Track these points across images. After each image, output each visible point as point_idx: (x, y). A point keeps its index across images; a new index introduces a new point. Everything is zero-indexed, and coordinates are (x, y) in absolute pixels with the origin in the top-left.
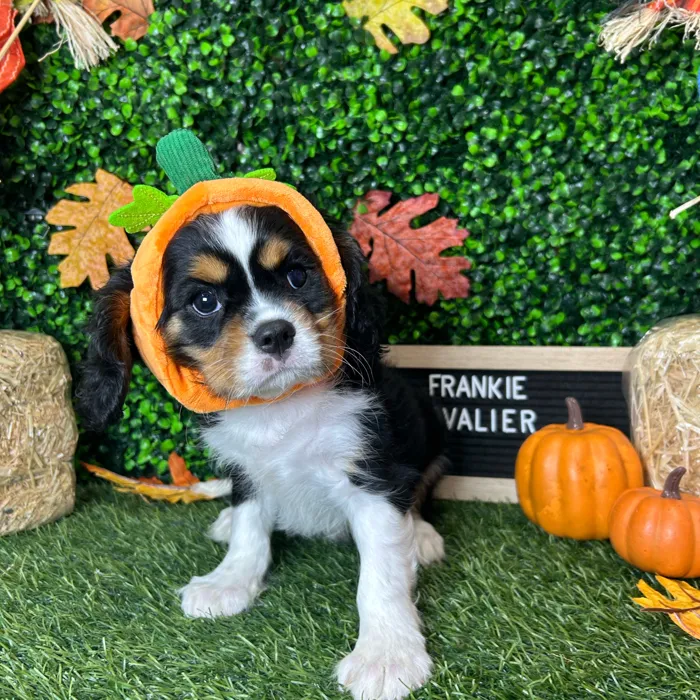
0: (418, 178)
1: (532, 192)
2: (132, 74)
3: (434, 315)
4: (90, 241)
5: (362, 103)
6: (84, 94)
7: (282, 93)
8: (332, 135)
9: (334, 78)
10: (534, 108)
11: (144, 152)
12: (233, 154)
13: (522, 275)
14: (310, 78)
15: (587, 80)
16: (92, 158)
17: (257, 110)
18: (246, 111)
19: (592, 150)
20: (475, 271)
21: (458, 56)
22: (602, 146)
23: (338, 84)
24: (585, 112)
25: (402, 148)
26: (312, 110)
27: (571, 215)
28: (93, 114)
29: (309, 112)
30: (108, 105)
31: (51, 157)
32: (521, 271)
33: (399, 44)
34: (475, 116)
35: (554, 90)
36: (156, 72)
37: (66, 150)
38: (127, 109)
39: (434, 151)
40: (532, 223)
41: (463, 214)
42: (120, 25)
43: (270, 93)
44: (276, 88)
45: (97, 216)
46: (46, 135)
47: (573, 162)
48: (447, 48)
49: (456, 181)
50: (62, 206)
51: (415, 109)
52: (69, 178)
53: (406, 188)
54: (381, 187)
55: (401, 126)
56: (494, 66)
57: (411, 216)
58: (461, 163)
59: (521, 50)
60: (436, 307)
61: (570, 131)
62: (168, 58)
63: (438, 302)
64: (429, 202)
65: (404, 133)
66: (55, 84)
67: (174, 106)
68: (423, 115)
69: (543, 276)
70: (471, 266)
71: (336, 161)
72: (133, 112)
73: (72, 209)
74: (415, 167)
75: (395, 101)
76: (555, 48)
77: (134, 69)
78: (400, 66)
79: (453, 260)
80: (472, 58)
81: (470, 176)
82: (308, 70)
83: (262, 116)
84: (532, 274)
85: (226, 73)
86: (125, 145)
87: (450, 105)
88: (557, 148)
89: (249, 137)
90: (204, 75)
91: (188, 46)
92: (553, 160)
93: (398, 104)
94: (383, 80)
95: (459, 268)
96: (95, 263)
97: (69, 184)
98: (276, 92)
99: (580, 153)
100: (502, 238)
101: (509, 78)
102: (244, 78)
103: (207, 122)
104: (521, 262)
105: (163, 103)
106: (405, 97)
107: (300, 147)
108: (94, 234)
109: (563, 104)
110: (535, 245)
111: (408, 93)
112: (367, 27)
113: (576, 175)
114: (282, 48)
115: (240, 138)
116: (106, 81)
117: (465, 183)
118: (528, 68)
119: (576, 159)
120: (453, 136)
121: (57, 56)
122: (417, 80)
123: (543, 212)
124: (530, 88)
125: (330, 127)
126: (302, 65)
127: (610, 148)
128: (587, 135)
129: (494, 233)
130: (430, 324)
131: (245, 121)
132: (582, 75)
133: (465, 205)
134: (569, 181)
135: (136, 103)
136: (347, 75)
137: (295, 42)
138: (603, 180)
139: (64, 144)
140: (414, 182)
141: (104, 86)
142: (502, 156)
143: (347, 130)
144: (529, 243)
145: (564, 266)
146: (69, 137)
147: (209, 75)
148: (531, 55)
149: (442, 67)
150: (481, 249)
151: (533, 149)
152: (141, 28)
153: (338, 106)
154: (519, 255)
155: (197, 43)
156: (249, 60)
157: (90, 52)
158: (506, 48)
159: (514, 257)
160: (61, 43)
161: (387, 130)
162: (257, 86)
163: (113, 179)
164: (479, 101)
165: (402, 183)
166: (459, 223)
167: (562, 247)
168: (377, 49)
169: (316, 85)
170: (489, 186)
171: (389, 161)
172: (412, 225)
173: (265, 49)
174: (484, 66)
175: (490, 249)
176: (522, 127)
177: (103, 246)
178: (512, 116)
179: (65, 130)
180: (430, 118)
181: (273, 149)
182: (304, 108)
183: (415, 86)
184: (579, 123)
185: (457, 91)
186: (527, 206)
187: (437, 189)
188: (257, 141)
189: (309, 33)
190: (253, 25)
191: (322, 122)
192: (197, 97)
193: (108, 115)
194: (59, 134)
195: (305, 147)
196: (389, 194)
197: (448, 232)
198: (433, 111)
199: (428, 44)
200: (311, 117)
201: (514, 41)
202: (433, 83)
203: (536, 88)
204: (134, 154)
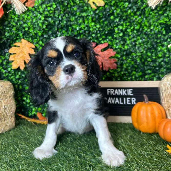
0: (103, 39)
1: (132, 42)
2: (31, 15)
3: (108, 73)
4: (20, 57)
5: (88, 21)
6: (19, 20)
7: (68, 19)
8: (81, 29)
9: (81, 15)
10: (131, 21)
11: (33, 34)
12: (56, 34)
13: (130, 63)
14: (75, 15)
15: (144, 14)
16: (21, 36)
17: (62, 23)
18: (59, 24)
19: (146, 31)
20: (118, 62)
21: (112, 9)
22: (149, 30)
23: (82, 17)
24: (144, 22)
25: (98, 32)
26: (76, 23)
27: (142, 47)
28: (21, 25)
29: (75, 24)
30: (24, 23)
31: (10, 36)
32: (130, 62)
33: (97, 6)
34: (117, 24)
35: (136, 17)
36: (37, 15)
37: (14, 34)
38: (29, 24)
39: (106, 32)
40: (132, 50)
41: (114, 48)
42: (28, 4)
43: (65, 19)
44: (67, 18)
45: (22, 51)
46: (9, 31)
47: (142, 34)
48: (109, 7)
49: (112, 40)
50: (13, 48)
51: (101, 22)
52: (15, 41)
53: (100, 42)
54: (94, 42)
55: (98, 26)
56: (121, 11)
57: (101, 49)
58: (113, 35)
59: (127, 7)
60: (108, 71)
61: (141, 26)
62: (40, 11)
63: (109, 70)
64: (106, 45)
65: (99, 28)
66: (11, 18)
67: (41, 23)
68: (103, 24)
69: (135, 63)
70: (117, 61)
71: (82, 35)
72: (31, 24)
73: (15, 49)
74: (102, 37)
75: (96, 20)
76: (136, 6)
77: (31, 14)
78: (97, 12)
79: (112, 59)
80: (115, 9)
81: (116, 39)
82: (75, 13)
83: (63, 25)
84: (133, 62)
85: (54, 14)
86: (29, 33)
87: (110, 21)
88: (138, 31)
89: (60, 30)
90: (49, 15)
91: (45, 8)
92: (137, 34)
93: (97, 21)
94: (93, 15)
95: (114, 61)
96: (21, 62)
97: (15, 43)
98: (67, 19)
99: (143, 32)
100: (125, 53)
101: (125, 14)
102: (59, 16)
103: (49, 27)
104: (130, 59)
105: (38, 22)
106: (99, 19)
107: (73, 32)
108: (21, 55)
109: (138, 20)
110: (133, 55)
111: (100, 18)
112: (89, 2)
113: (143, 37)
114: (68, 8)
115: (58, 30)
116: (24, 17)
117: (115, 40)
118: (129, 11)
119: (143, 34)
120: (111, 29)
121: (12, 12)
122: (101, 15)
123: (135, 47)
124: (130, 16)
125: (80, 27)
126: (73, 12)
127: (151, 30)
128: (145, 28)
129: (122, 52)
130: (107, 76)
131: (59, 26)
132: (143, 13)
133: (115, 45)
134: (141, 39)
135: (32, 22)
136: (84, 14)
137: (71, 7)
138: (149, 38)
139: (14, 33)
140: (102, 40)
141: (23, 18)
142: (124, 33)
143: (84, 28)
144: (132, 55)
145: (141, 60)
146: (15, 31)
147: (50, 15)
148: (130, 8)
149: (108, 12)
150: (119, 56)
151: (132, 31)
152: (33, 4)
153: (82, 22)
154: (129, 58)
155: (47, 7)
156: (60, 11)
157: (20, 10)
158: (124, 7)
159: (128, 58)
160: (13, 8)
161: (95, 28)
162: (62, 18)
163: (26, 41)
164: (117, 20)
165: (99, 40)
166: (114, 50)
167: (140, 55)
168: (91, 8)
169: (76, 17)
170: (121, 41)
171: (95, 35)
172: (102, 51)
173: (64, 8)
174: (119, 11)
175: (122, 56)
176: (128, 26)
177: (23, 58)
178: (126, 23)
179: (14, 29)
180: (105, 24)
181: (66, 33)
182: (74, 23)
183: (101, 16)
184: (143, 25)
185: (112, 17)
186: (131, 45)
187: (107, 42)
188: (62, 31)
189: (74, 4)
190: (61, 3)
191: (78, 26)
192: (47, 21)
193: (25, 25)
194: (12, 31)
195: (74, 32)
196: (95, 43)
197: (111, 52)
198: (106, 22)
199: (104, 6)
200: (75, 25)
201: (126, 5)
202: (106, 15)
203: (132, 16)
204: (31, 35)
